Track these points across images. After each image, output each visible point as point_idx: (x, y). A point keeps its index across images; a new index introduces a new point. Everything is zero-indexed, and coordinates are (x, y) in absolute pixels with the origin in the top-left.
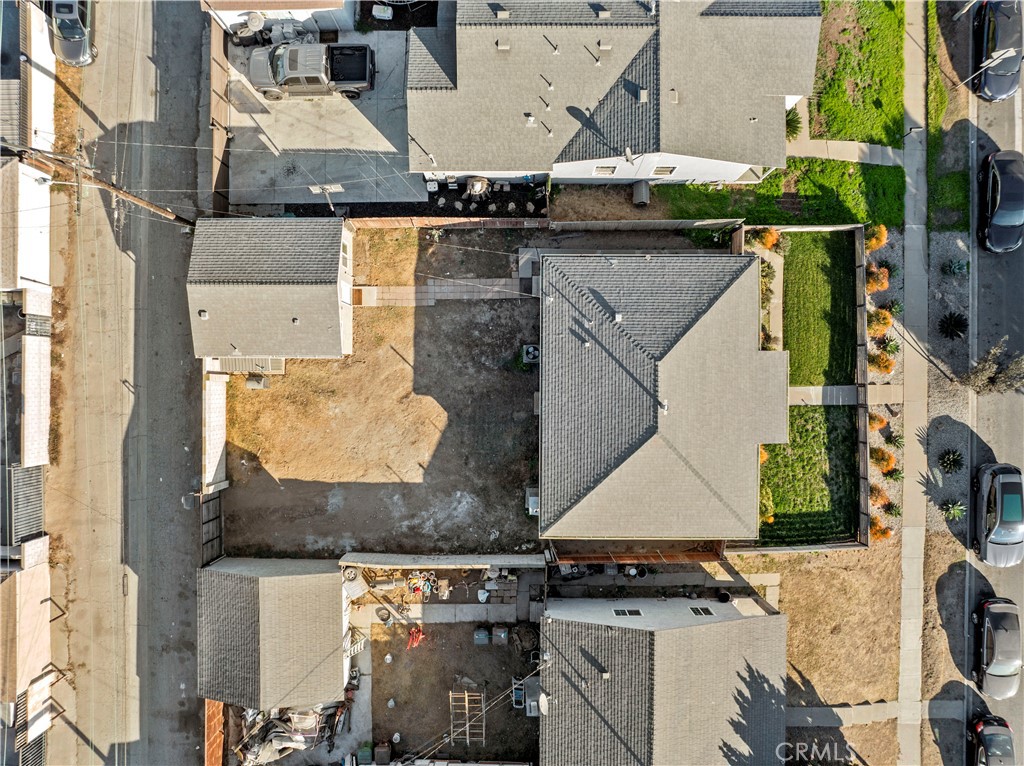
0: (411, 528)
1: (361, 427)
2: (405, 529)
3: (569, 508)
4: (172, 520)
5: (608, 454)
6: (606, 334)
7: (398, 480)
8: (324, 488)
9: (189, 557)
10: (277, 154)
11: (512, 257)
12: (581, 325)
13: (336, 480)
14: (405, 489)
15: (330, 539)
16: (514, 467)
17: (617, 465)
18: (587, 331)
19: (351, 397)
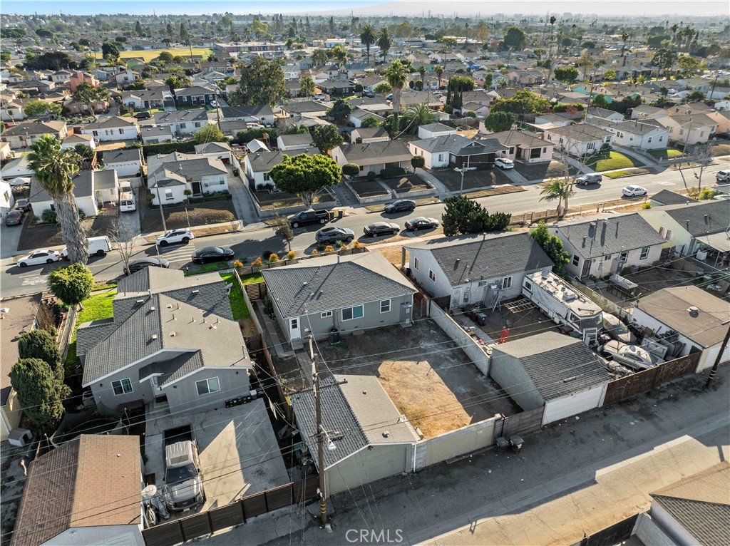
0: (453, 358)
1: (413, 391)
2: (455, 360)
3: (398, 283)
4: (543, 464)
5: (367, 275)
6: (314, 286)
7: (432, 370)
8: (460, 397)
9: (557, 446)
10: (249, 485)
11: (285, 359)
12: (313, 296)
13: (451, 392)
14: (434, 365)
15: (485, 385)
16: (396, 334)
17: (371, 271)
18: (315, 293)
19: (399, 400)
